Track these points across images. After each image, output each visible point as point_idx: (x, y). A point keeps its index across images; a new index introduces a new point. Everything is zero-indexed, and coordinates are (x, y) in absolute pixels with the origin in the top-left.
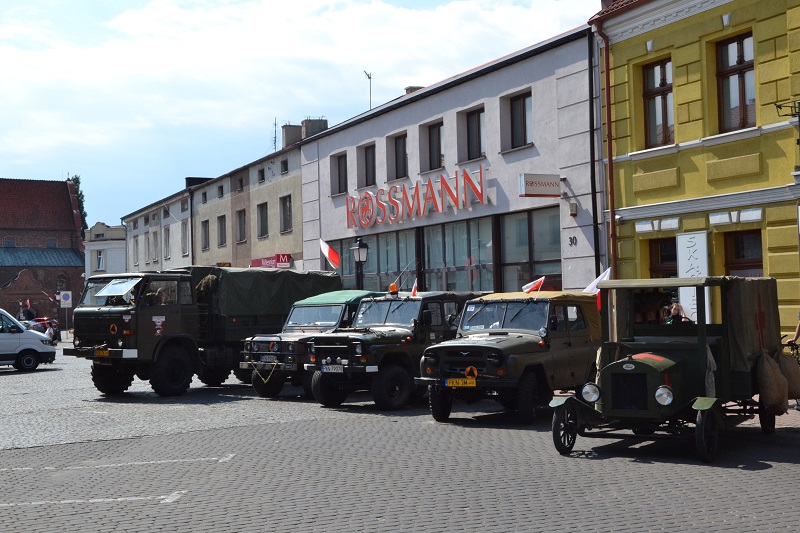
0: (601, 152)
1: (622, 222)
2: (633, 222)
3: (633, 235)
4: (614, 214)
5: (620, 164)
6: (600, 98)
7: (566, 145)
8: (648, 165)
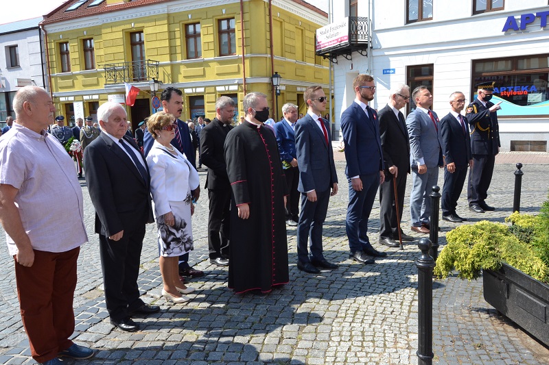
0: (46, 72)
1: (55, 97)
2: (59, 97)
3: (59, 102)
4: (52, 94)
5: (53, 77)
6: (44, 52)
7: (33, 68)
8: (63, 78)
